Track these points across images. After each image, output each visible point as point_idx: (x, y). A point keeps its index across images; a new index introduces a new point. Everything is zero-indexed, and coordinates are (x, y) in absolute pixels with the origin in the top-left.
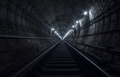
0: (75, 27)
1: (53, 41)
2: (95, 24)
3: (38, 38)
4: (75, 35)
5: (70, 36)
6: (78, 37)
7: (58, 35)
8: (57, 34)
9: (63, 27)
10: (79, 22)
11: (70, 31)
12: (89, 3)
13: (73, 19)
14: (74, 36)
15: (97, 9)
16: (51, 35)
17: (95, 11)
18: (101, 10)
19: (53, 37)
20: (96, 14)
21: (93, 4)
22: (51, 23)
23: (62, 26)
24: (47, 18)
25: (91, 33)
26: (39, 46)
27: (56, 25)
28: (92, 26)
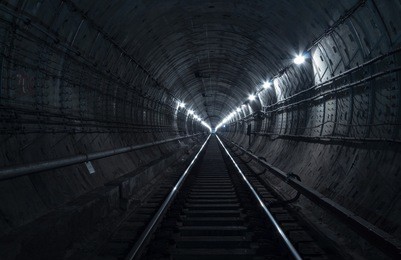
0: (258, 98)
1: (182, 144)
2: (334, 101)
3: (125, 149)
4: (258, 127)
5: (240, 126)
6: (268, 137)
7: (199, 119)
8: (196, 117)
9: (216, 95)
10: (273, 86)
11: (239, 110)
12: (313, 26)
13: (250, 73)
14: (252, 128)
15: (346, 51)
16: (175, 125)
17: (337, 55)
18: (360, 55)
19: (182, 131)
20: (342, 67)
21: (329, 31)
22: (175, 84)
23: (211, 92)
24: (162, 70)
25: (318, 135)
26: (128, 186)
27: (193, 89)
28: (321, 108)
